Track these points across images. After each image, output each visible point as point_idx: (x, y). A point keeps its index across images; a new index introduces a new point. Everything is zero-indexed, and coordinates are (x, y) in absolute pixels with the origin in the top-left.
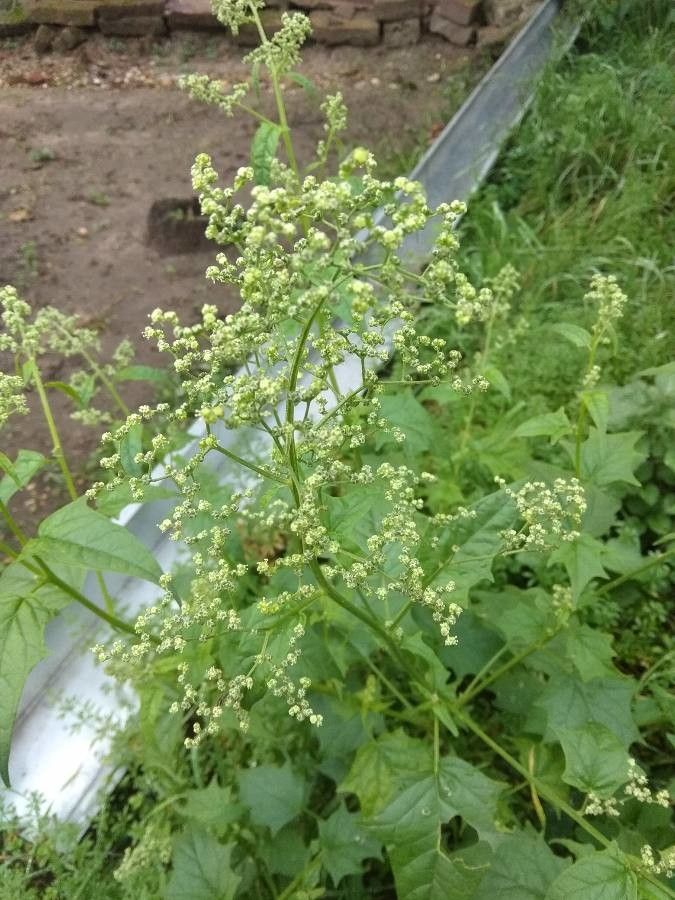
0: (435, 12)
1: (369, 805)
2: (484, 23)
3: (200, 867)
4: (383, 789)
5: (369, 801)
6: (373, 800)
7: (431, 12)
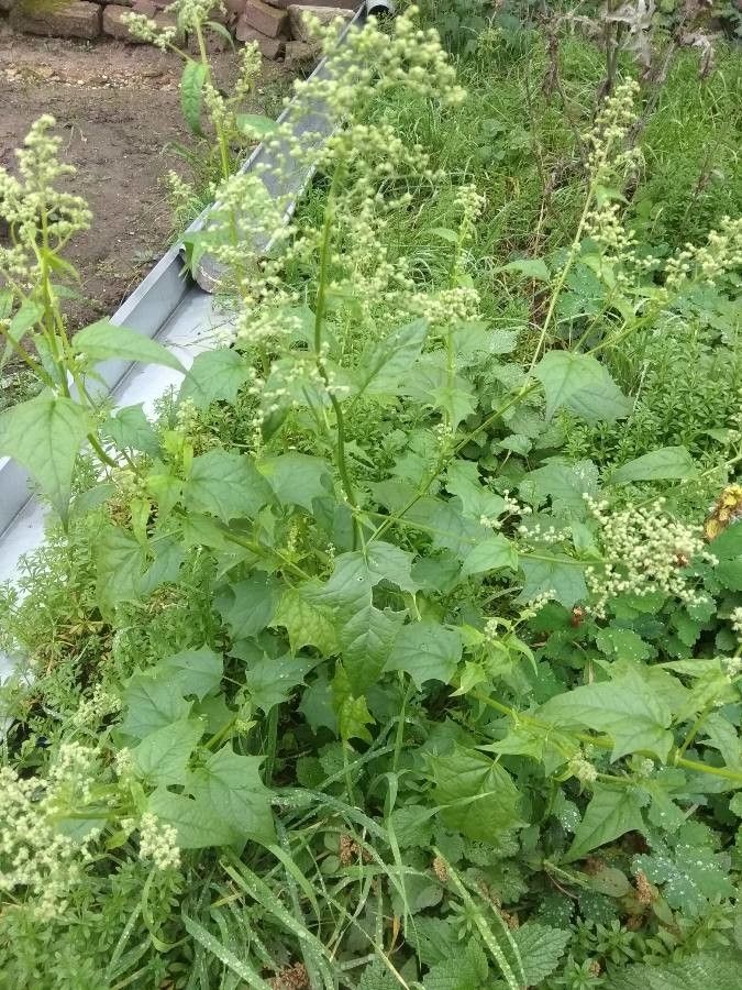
0: (240, 21)
1: (295, 635)
2: (292, 38)
3: (154, 705)
4: (306, 620)
5: (296, 631)
6: (298, 630)
7: (236, 21)
